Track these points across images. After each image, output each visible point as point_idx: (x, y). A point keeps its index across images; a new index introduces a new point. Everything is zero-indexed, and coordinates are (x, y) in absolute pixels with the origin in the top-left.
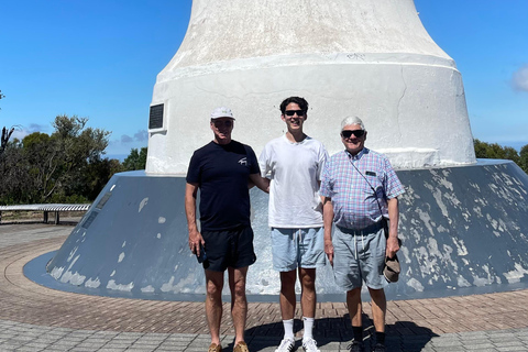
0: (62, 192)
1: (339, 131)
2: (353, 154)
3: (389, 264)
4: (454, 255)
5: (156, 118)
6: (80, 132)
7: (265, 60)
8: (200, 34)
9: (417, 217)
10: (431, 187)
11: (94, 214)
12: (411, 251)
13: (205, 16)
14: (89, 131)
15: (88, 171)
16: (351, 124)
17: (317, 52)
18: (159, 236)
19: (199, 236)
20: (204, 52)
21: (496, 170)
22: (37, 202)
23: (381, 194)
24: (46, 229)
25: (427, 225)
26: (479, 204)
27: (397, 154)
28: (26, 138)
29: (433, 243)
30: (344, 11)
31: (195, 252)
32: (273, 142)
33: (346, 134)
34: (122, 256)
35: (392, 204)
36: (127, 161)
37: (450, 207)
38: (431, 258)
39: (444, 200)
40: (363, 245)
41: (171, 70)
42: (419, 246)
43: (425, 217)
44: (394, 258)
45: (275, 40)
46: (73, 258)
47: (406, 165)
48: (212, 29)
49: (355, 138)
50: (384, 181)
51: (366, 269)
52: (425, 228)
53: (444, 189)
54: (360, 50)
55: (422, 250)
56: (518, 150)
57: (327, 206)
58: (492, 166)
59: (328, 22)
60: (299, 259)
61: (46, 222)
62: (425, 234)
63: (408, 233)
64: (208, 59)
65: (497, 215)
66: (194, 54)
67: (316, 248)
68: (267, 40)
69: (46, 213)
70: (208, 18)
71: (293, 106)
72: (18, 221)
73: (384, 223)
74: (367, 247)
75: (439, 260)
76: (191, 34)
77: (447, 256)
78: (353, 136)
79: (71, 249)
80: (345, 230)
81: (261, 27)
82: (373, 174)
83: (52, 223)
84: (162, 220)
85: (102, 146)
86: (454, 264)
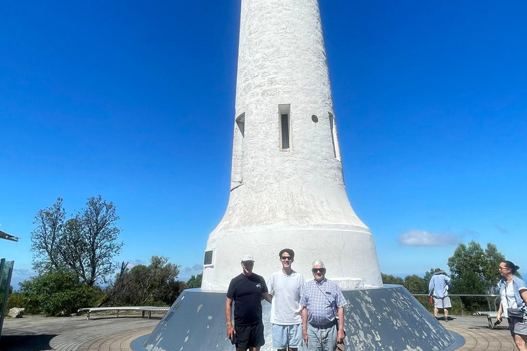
0: (152, 299)
1: (311, 269)
2: (319, 282)
3: (339, 345)
4: (373, 340)
5: (208, 258)
6: (165, 265)
7: (269, 227)
8: (234, 212)
9: (353, 318)
10: (359, 301)
11: (172, 313)
12: (349, 338)
13: (236, 202)
14: (169, 265)
15: (168, 288)
16: (317, 264)
17: (297, 223)
18: (208, 327)
19: (233, 329)
20: (236, 222)
21: (394, 291)
22: (139, 305)
23: (334, 305)
24: (144, 321)
25: (358, 323)
26: (386, 310)
27: (341, 281)
28: (134, 268)
29: (361, 333)
30: (311, 201)
31: (230, 338)
32: (274, 274)
33: (315, 270)
34: (187, 339)
35: (341, 311)
36: (189, 282)
37: (370, 313)
38: (360, 342)
39: (367, 308)
40: (324, 334)
41: (217, 232)
42: (353, 335)
43: (357, 318)
44: (342, 342)
45: (274, 216)
46: (159, 339)
47: (345, 288)
48: (241, 209)
49: (319, 272)
50: (336, 298)
51: (326, 349)
52: (357, 324)
53: (367, 302)
54: (320, 222)
55: (355, 337)
56: (403, 278)
57: (304, 311)
58: (392, 289)
59: (303, 207)
60: (288, 342)
61: (143, 317)
62: (357, 328)
63: (347, 327)
64: (237, 226)
65: (396, 317)
66: (230, 223)
67: (297, 335)
68: (270, 215)
69: (144, 312)
70: (238, 203)
71: (286, 254)
72: (128, 316)
73: (336, 322)
74: (327, 336)
75: (365, 343)
76: (229, 212)
77: (370, 341)
78: (318, 272)
79: (158, 333)
80: (314, 325)
81: (267, 209)
82: (330, 294)
83: (147, 317)
84: (210, 318)
85: (176, 274)
86: (373, 346)
